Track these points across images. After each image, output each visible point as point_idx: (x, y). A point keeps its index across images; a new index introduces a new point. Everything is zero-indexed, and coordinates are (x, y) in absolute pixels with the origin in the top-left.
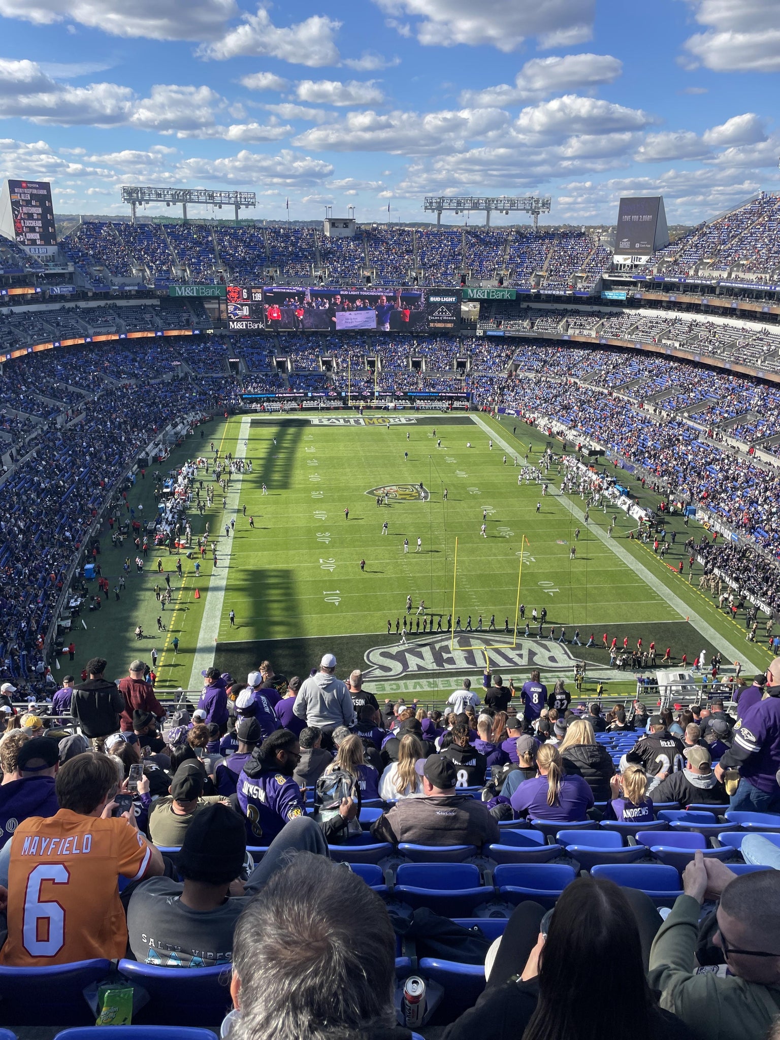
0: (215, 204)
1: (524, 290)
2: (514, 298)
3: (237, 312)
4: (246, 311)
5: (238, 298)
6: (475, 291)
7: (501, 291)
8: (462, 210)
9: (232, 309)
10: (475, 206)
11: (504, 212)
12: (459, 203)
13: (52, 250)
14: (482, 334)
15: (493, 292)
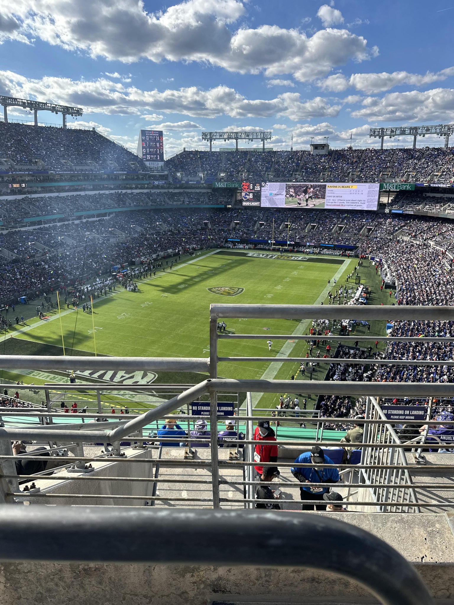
0: (249, 139)
1: (420, 185)
2: (414, 189)
3: (247, 196)
4: (251, 196)
5: (248, 189)
6: (388, 185)
7: (405, 185)
8: (394, 136)
9: (244, 195)
10: (403, 133)
11: (422, 135)
12: (392, 131)
13: (161, 164)
14: (388, 212)
15: (399, 185)
